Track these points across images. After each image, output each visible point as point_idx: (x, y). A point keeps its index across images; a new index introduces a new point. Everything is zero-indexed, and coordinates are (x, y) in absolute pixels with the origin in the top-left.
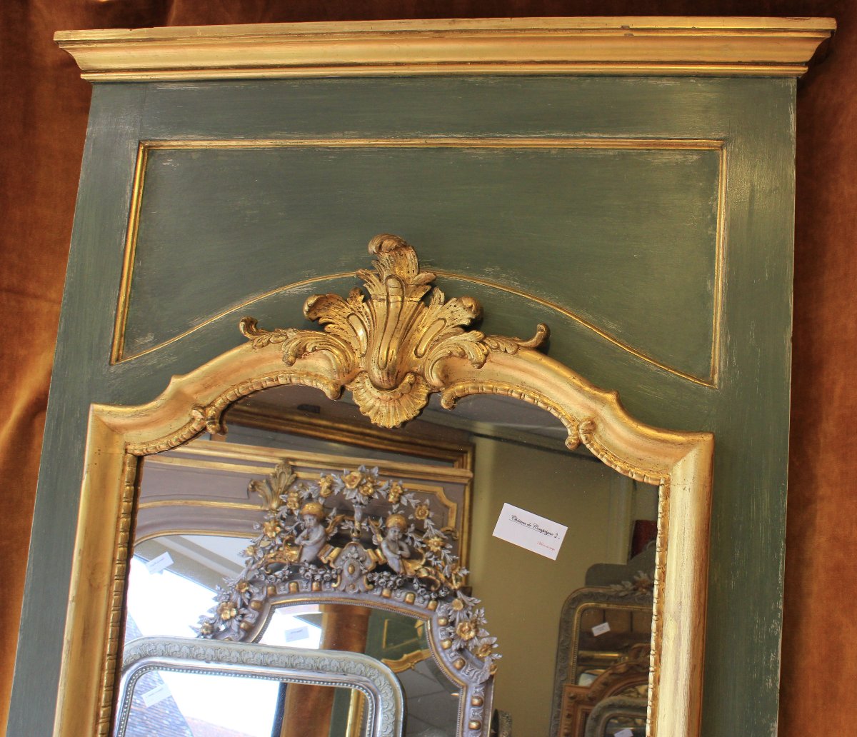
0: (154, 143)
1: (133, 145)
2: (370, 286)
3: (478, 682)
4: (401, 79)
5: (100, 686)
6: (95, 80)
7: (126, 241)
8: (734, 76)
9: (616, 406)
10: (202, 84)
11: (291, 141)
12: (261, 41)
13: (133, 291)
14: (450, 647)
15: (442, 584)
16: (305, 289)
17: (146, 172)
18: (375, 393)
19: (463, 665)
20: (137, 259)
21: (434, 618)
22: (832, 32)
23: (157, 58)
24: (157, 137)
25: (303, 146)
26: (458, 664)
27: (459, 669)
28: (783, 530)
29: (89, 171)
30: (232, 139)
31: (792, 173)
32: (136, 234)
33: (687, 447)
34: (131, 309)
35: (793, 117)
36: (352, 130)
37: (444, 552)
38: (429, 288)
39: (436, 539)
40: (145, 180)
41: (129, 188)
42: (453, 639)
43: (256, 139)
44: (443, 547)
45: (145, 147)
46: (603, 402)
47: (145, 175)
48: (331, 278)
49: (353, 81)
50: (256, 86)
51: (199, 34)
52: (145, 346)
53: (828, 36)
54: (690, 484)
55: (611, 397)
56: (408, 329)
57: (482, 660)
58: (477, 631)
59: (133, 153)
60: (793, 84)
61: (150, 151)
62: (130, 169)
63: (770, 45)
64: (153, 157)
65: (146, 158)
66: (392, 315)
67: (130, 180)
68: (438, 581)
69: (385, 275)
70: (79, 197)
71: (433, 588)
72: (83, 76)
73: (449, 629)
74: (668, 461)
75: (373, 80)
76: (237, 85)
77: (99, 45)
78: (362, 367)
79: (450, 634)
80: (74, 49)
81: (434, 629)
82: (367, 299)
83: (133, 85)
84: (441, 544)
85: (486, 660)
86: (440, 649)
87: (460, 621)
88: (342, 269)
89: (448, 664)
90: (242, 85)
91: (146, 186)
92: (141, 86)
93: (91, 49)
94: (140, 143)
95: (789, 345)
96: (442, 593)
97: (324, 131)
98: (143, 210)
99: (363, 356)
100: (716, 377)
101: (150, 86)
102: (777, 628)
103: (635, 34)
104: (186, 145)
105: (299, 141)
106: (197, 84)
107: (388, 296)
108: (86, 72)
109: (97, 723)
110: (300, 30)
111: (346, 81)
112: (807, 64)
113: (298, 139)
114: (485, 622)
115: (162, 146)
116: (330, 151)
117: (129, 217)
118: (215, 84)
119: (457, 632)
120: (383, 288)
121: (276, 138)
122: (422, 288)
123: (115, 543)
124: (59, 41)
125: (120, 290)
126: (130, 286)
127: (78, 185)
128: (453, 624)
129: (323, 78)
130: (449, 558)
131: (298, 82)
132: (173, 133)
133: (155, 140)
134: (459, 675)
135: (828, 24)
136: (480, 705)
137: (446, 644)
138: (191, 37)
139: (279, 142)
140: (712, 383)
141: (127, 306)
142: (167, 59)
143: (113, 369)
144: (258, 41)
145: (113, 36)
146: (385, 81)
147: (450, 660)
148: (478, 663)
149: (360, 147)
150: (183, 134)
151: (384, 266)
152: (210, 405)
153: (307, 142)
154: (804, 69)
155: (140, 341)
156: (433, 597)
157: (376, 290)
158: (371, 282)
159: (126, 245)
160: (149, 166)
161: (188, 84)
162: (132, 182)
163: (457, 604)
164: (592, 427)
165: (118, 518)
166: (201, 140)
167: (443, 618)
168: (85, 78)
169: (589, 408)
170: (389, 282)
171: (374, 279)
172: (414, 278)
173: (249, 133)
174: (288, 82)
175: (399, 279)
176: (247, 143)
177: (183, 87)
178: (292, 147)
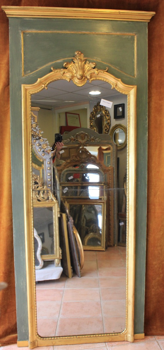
1: (20, 31)
3: (49, 158)
4: (76, 20)
5: (30, 137)
6: (10, 17)
8: (137, 22)
9: (121, 81)
14: (41, 151)
15: (37, 136)
18: (78, 80)
19: (44, 155)
20: (24, 55)
21: (35, 144)
22: (155, 14)
23: (25, 13)
24: (25, 30)
26: (43, 155)
27: (43, 156)
28: (147, 101)
29: (11, 37)
30: (42, 31)
31: (147, 40)
33: (133, 88)
35: (147, 30)
37: (37, 128)
38: (86, 61)
39: (34, 124)
41: (21, 41)
42: (41, 149)
43: (47, 31)
44: (36, 126)
45: (23, 32)
46: (119, 81)
47: (23, 38)
48: (67, 59)
49: (66, 20)
50: (46, 20)
52: (28, 73)
53: (154, 15)
54: (133, 94)
55: (120, 80)
56: (83, 68)
57: (49, 153)
58: (47, 146)
59: (21, 33)
60: (147, 23)
62: (20, 36)
63: (144, 16)
64: (25, 34)
65: (23, 34)
66: (80, 66)
68: (36, 135)
69: (78, 58)
70: (10, 42)
71: (35, 137)
72: (7, 16)
73: (40, 146)
74: (129, 90)
75: (70, 20)
78: (75, 75)
79: (40, 147)
80: (5, 10)
81: (36, 147)
82: (74, 63)
83: (18, 18)
84: (36, 125)
85: (50, 153)
86: (38, 152)
87: (43, 144)
88: (67, 57)
89: (40, 155)
90: (43, 19)
91: (24, 40)
92: (20, 18)
93: (9, 10)
95: (147, 71)
96: (37, 138)
97: (61, 29)
98: (24, 45)
99: (75, 73)
100: (136, 76)
101: (22, 18)
102: (147, 117)
103: (121, 13)
104: (32, 32)
106: (33, 19)
107: (78, 62)
108: (7, 15)
109: (30, 144)
110: (56, 9)
111: (65, 20)
112: (150, 20)
113: (56, 31)
114: (49, 144)
115: (27, 32)
116: (62, 34)
117: (22, 47)
119: (42, 147)
122: (84, 61)
123: (29, 111)
124: (2, 8)
126: (24, 61)
127: (9, 40)
128: (40, 145)
129: (60, 19)
130: (38, 129)
131: (55, 19)
132: (29, 29)
134: (43, 157)
135: (154, 13)
136: (50, 164)
137: (39, 150)
139: (52, 32)
140: (135, 77)
142: (27, 13)
143: (23, 78)
145: (15, 8)
146: (73, 20)
147: (41, 154)
148: (48, 154)
149: (68, 33)
150: (31, 29)
152: (45, 84)
153: (58, 32)
154: (149, 21)
155: (27, 72)
156: (35, 139)
157: (75, 61)
160: (24, 36)
162: (21, 39)
163: (41, 140)
164: (116, 85)
165: (29, 106)
166: (35, 31)
167: (38, 144)
169: (116, 82)
170: (78, 60)
171: (75, 59)
172: (83, 59)
173: (45, 29)
174: (53, 19)
175: (80, 59)
176: (45, 32)
177: (30, 19)
178: (54, 33)
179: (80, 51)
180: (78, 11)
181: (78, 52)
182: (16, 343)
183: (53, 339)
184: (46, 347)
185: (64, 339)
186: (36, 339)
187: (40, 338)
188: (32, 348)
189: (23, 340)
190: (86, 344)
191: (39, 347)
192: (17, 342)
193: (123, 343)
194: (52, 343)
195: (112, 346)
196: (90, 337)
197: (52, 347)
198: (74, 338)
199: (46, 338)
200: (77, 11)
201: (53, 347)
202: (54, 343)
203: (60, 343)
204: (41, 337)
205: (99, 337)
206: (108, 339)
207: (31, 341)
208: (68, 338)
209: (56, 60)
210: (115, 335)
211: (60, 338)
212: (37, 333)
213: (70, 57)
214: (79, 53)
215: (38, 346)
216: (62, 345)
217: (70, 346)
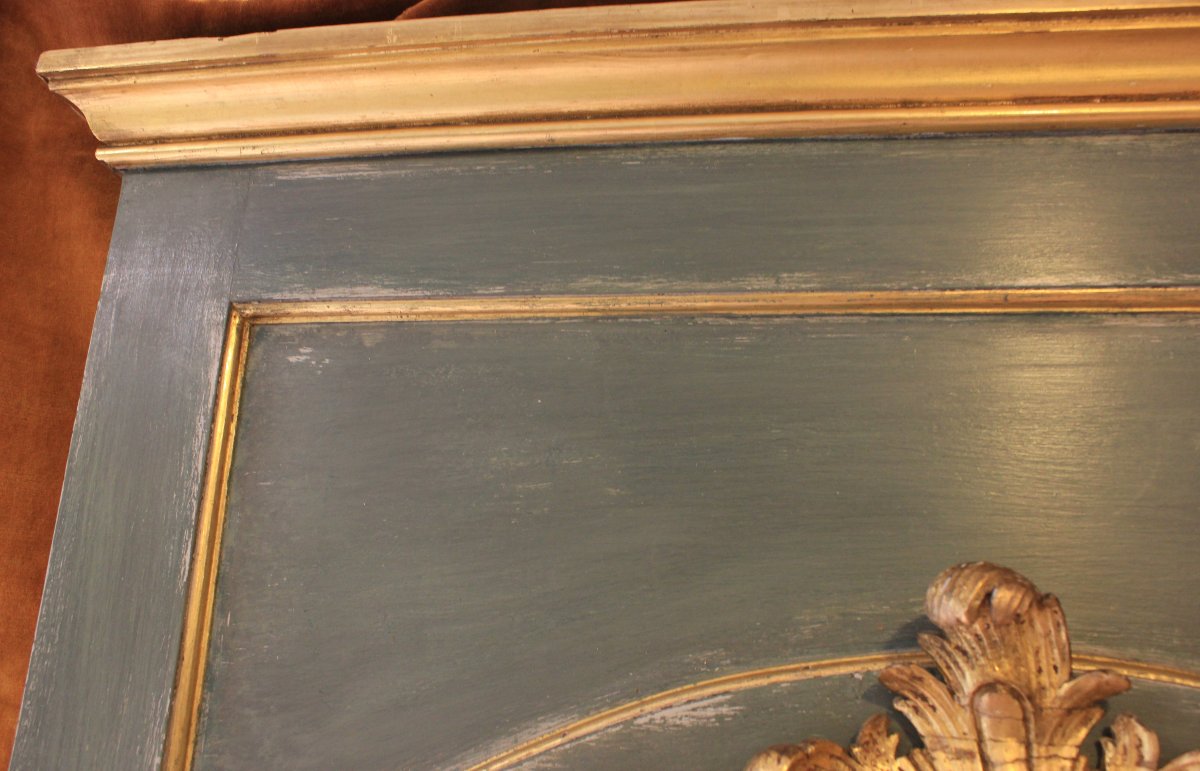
0: (267, 309)
1: (215, 313)
2: (916, 709)
4: (915, 144)
6: (129, 163)
7: (193, 560)
10: (388, 164)
11: (631, 299)
12: (552, 50)
13: (208, 697)
16: (711, 712)
17: (244, 380)
20: (221, 608)
23: (282, 105)
24: (276, 291)
25: (661, 313)
29: (103, 378)
30: (471, 294)
32: (218, 541)
34: (201, 746)
36: (800, 271)
38: (1097, 715)
40: (241, 399)
41: (201, 423)
43: (536, 293)
45: (244, 319)
47: (243, 387)
48: (785, 676)
50: (528, 164)
51: (393, 40)
59: (213, 333)
61: (257, 329)
62: (207, 373)
64: (263, 344)
65: (246, 344)
67: (206, 402)
69: (969, 681)
70: (77, 445)
72: (101, 155)
75: (840, 145)
76: (479, 165)
77: (143, 80)
80: (86, 92)
82: (911, 742)
83: (217, 172)
88: (806, 648)
90: (493, 163)
91: (246, 416)
92: (238, 173)
93: (123, 89)
94: (231, 308)
98: (236, 476)
101: (260, 172)
104: (350, 314)
105: (653, 298)
106: (377, 164)
107: (980, 741)
108: (107, 143)
110: (654, 20)
113: (651, 292)
115: (288, 315)
117: (201, 499)
118: (422, 163)
120: (964, 719)
121: (591, 291)
122: (1077, 718)
124: (50, 74)
125: (173, 696)
126: (200, 681)
127: (75, 411)
129: (706, 141)
131: (638, 154)
132: (315, 283)
133: (270, 301)
138: (371, 48)
139: (597, 303)
141: (192, 737)
142: (303, 105)
144: (543, 50)
145: (178, 55)
150: (343, 284)
151: (965, 653)
153: (675, 302)
158: (924, 699)
159: (191, 570)
160: (252, 365)
161: (353, 166)
162: (210, 406)
166: (387, 299)
168: (106, 160)
170: (973, 707)
171: (932, 688)
172: (1058, 690)
173: (517, 279)
174: (613, 155)
175: (1015, 694)
176: (511, 306)
177: (340, 172)
178: (633, 315)
179: (1008, 577)
180: (949, 30)
181: (972, 591)
200: (928, 21)
209: (638, 692)
213: (844, 649)
214: (1003, 596)
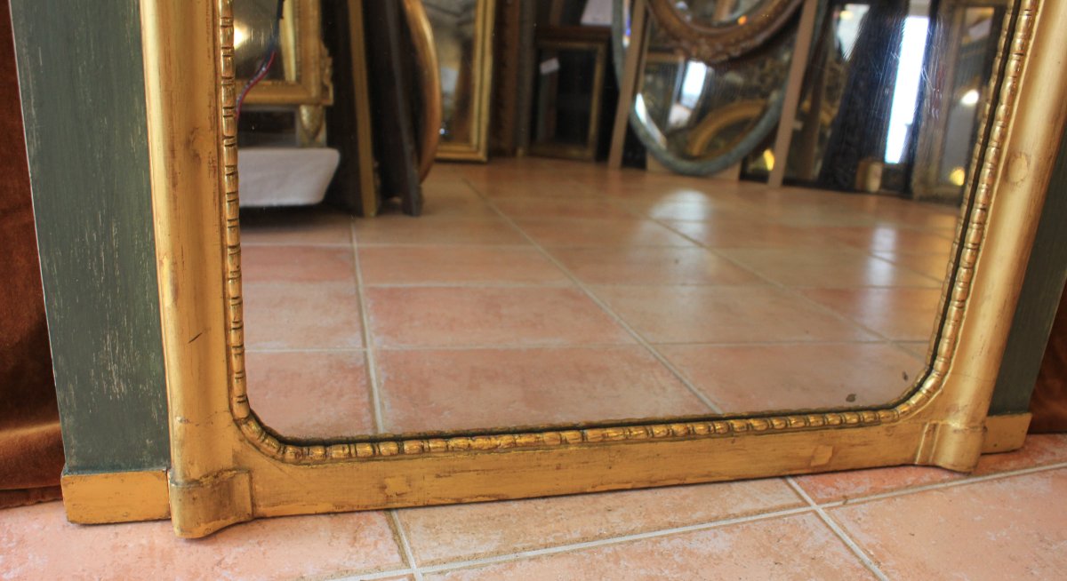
182: (52, 493)
183: (391, 457)
184: (325, 519)
185: (480, 449)
186: (235, 456)
187: (271, 446)
188: (201, 530)
189: (114, 468)
190: (647, 494)
191: (269, 525)
192: (59, 488)
193: (910, 476)
194: (383, 488)
195: (845, 498)
196: (690, 435)
197: (379, 519)
198: (565, 442)
199: (326, 444)
201: (391, 523)
202: (394, 485)
203: (450, 488)
204: (284, 442)
205: (750, 441)
206: (807, 452)
207: (196, 473)
208: (514, 445)
210: (860, 424)
211: (447, 449)
212: (245, 400)
215: (257, 519)
216: (459, 503)
217: (530, 505)
